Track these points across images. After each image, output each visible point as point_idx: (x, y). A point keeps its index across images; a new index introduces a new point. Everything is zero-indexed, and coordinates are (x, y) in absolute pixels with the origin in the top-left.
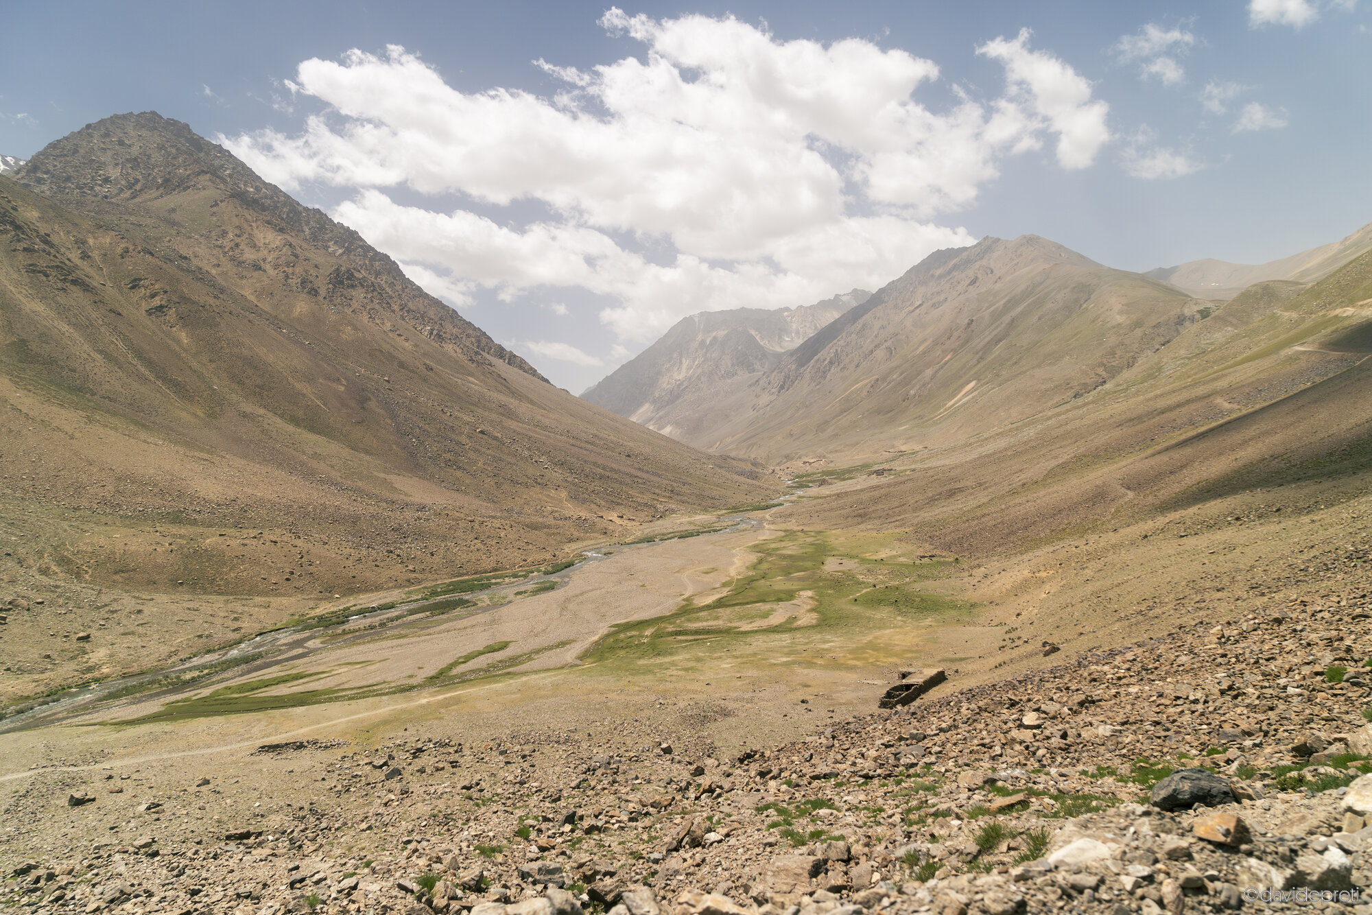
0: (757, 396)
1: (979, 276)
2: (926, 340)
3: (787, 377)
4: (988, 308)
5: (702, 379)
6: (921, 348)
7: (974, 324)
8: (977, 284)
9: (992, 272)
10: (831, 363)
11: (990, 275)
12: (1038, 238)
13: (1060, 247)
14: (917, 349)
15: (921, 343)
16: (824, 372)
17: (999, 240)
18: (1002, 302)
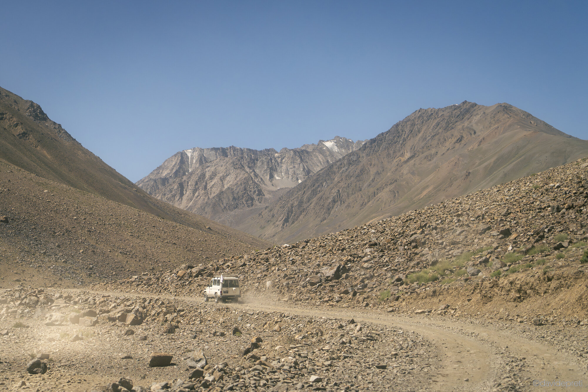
0: (262, 228)
1: (464, 135)
2: (427, 186)
3: (290, 212)
4: (480, 164)
5: (206, 210)
6: (425, 193)
7: (471, 175)
8: (463, 142)
9: (475, 133)
10: (334, 201)
11: (473, 136)
12: (511, 106)
13: (529, 115)
14: (421, 193)
15: (424, 189)
16: (329, 209)
17: (476, 105)
18: (493, 160)
